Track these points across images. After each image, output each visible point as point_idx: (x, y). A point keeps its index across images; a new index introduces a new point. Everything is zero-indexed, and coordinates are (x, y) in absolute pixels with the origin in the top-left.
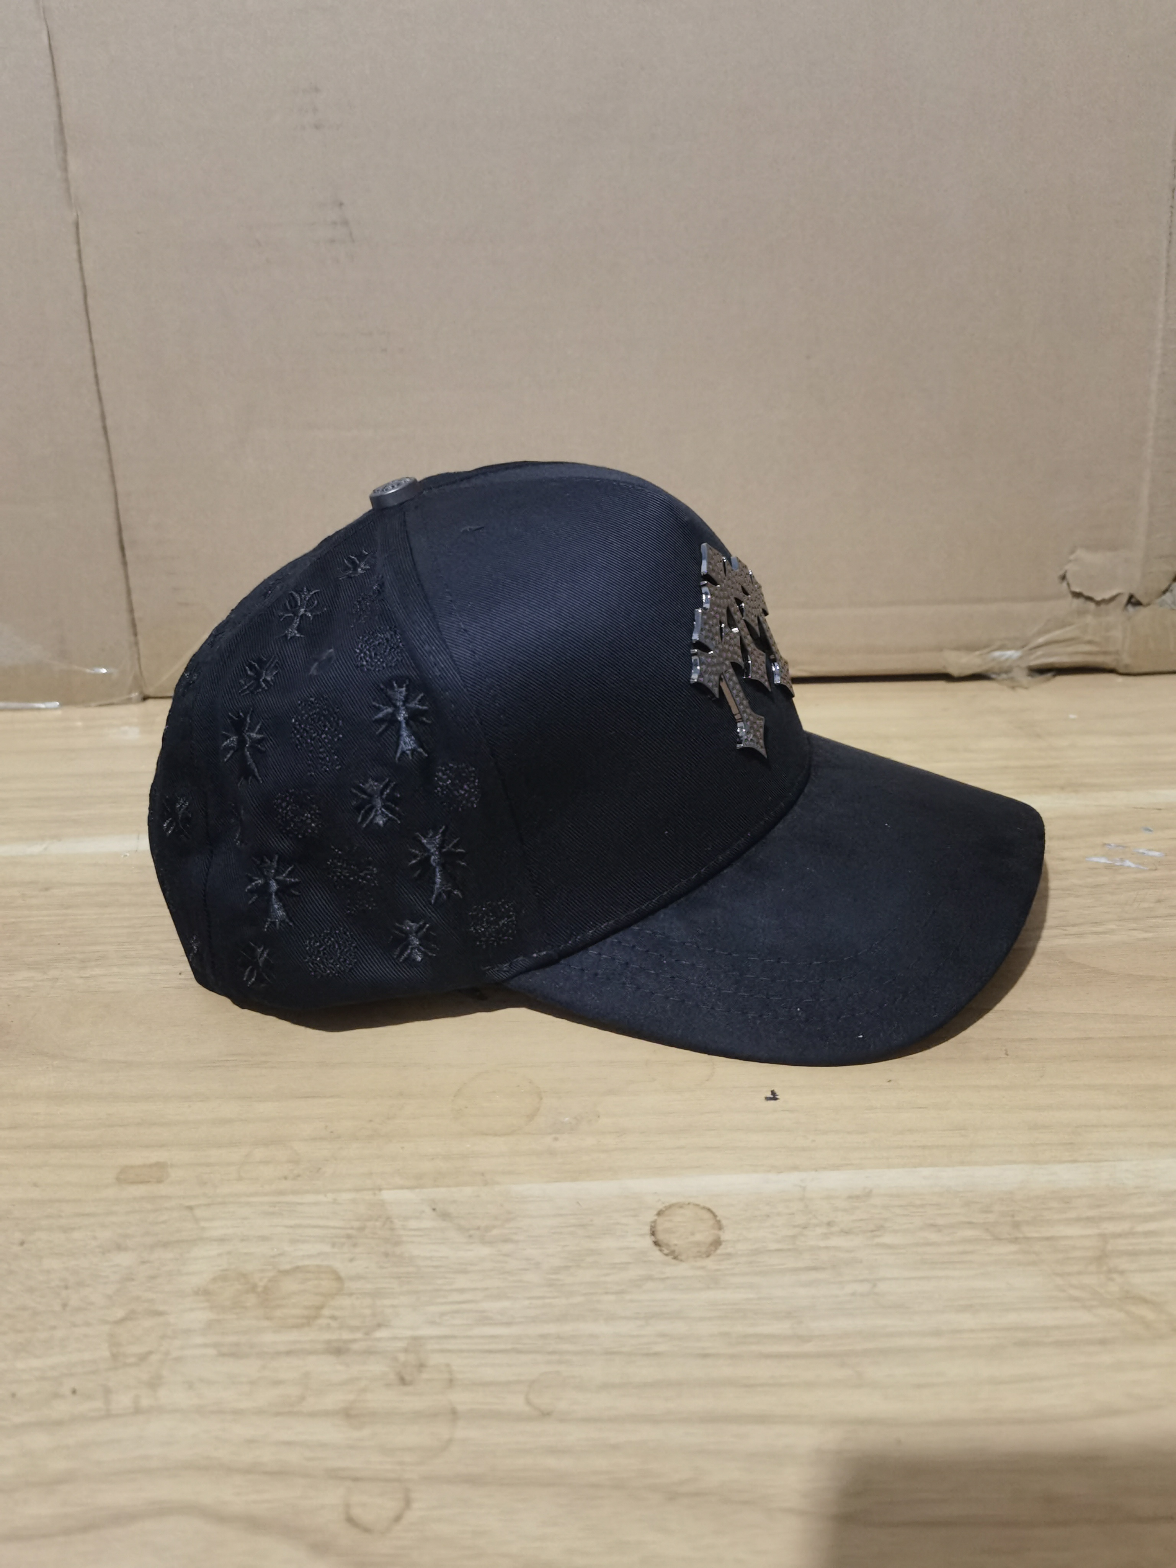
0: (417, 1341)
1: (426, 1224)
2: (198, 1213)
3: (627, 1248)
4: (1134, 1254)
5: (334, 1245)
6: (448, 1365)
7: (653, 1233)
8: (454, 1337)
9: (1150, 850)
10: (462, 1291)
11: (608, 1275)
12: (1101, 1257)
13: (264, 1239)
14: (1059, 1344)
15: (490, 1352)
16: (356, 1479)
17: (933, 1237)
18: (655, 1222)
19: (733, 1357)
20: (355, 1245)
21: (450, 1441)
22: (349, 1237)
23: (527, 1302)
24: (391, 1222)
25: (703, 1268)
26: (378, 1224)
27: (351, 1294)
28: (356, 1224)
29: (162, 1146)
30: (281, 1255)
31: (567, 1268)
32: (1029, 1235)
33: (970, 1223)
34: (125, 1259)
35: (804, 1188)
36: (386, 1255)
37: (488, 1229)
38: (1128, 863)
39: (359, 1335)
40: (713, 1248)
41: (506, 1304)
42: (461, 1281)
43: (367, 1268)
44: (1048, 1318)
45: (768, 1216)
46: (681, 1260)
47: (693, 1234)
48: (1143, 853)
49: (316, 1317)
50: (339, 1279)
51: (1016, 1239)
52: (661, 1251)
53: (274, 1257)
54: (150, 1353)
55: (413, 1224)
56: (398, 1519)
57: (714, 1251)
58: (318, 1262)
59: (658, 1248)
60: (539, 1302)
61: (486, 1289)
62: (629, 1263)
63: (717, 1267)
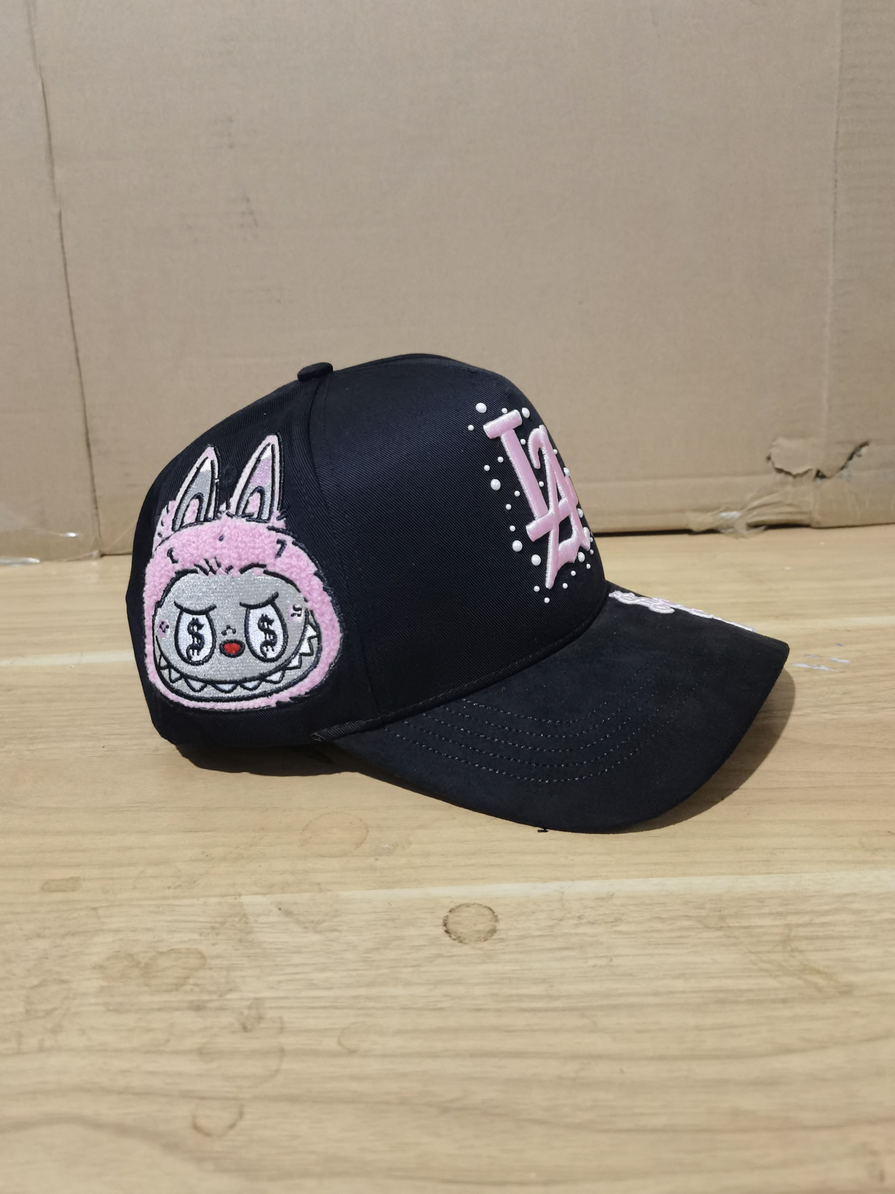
0: (258, 1002)
1: (272, 919)
2: (101, 912)
3: (424, 935)
4: (812, 938)
5: (201, 934)
6: (280, 1018)
7: (445, 925)
8: (287, 998)
9: (840, 659)
10: (296, 965)
11: (408, 954)
12: (786, 941)
13: (148, 930)
14: (749, 1002)
15: (313, 1008)
16: (203, 1098)
17: (658, 926)
18: (447, 917)
19: (499, 1010)
20: (217, 934)
21: (277, 1071)
22: (213, 928)
23: (345, 973)
24: (247, 918)
25: (480, 949)
26: (237, 919)
27: (210, 969)
28: (219, 920)
29: (78, 866)
30: (160, 941)
31: (377, 949)
32: (731, 924)
33: (687, 916)
34: (42, 944)
35: (563, 893)
36: (241, 941)
37: (320, 922)
38: (823, 667)
39: (214, 997)
40: (489, 935)
41: (329, 974)
42: (297, 959)
43: (225, 950)
44: (743, 984)
45: (533, 912)
46: (465, 944)
47: (475, 925)
48: (835, 661)
49: (182, 985)
50: (203, 957)
51: (722, 927)
52: (450, 937)
53: (155, 942)
54: (55, 1009)
55: (262, 919)
56: (232, 1126)
57: (491, 937)
58: (188, 946)
59: (448, 935)
60: (354, 973)
61: (315, 964)
62: (425, 945)
63: (492, 948)
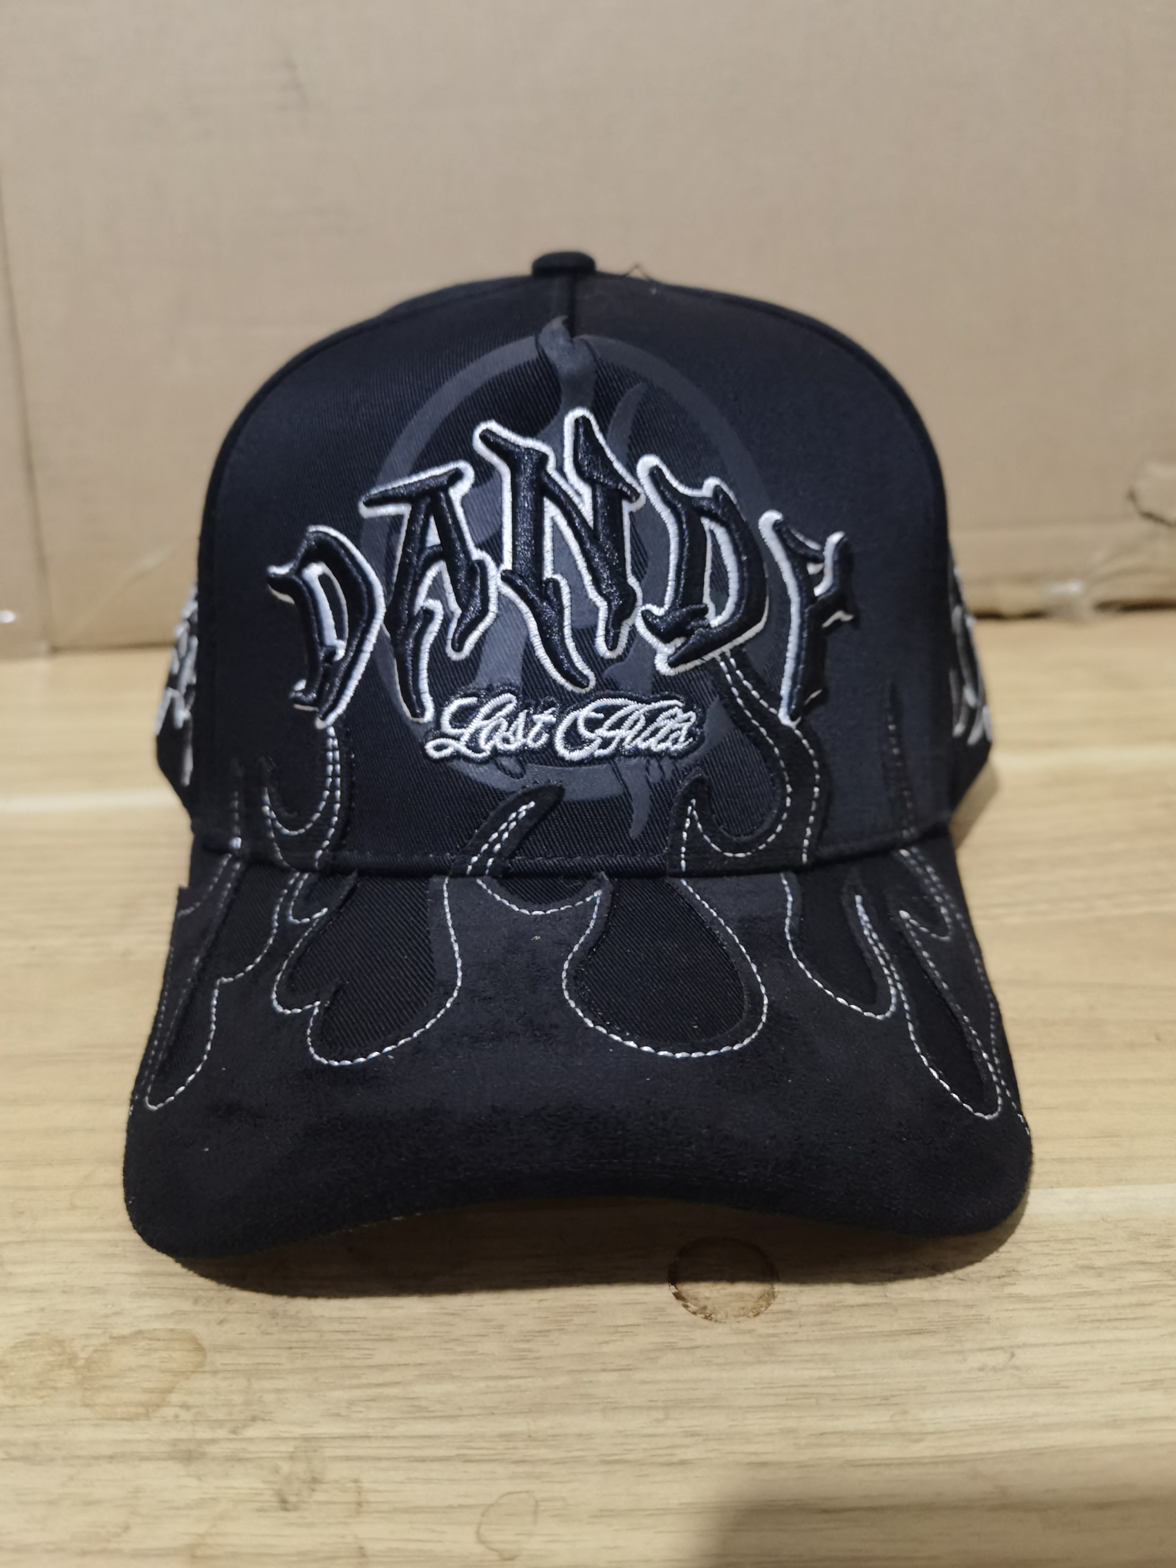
0: (309, 1447)
3: (636, 1303)
5: (197, 1300)
6: (356, 1482)
7: (673, 1282)
8: (368, 1437)
10: (383, 1367)
11: (607, 1343)
13: (96, 1290)
15: (424, 1460)
17: (1093, 1283)
18: (675, 1265)
23: (482, 1385)
25: (750, 1331)
27: (215, 1373)
30: (116, 1314)
33: (1144, 1263)
36: (274, 1315)
39: (221, 1433)
40: (764, 1303)
41: (449, 1387)
42: (384, 1354)
43: (244, 1334)
46: (716, 1320)
49: (158, 1406)
50: (199, 1348)
52: (686, 1306)
53: (106, 1316)
57: (767, 1308)
58: (170, 1325)
59: (681, 1303)
60: (502, 1384)
61: (421, 1364)
62: (638, 1325)
63: (771, 1331)
